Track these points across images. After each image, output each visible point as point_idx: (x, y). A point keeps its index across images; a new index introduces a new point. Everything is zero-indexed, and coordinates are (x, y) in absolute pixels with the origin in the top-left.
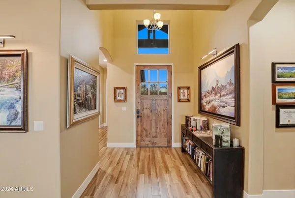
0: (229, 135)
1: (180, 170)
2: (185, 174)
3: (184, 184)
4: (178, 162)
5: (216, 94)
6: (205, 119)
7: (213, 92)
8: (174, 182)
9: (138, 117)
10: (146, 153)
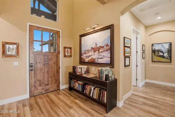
0: (112, 73)
1: (77, 103)
2: (82, 104)
3: (87, 111)
4: (72, 98)
5: (95, 51)
6: (86, 67)
7: (92, 50)
8: (80, 113)
9: (32, 70)
10: (43, 100)
